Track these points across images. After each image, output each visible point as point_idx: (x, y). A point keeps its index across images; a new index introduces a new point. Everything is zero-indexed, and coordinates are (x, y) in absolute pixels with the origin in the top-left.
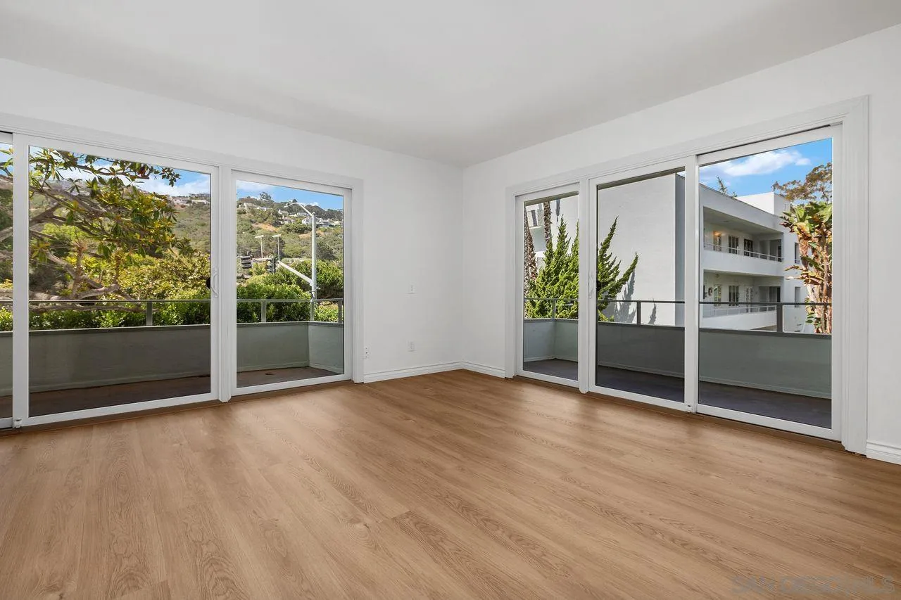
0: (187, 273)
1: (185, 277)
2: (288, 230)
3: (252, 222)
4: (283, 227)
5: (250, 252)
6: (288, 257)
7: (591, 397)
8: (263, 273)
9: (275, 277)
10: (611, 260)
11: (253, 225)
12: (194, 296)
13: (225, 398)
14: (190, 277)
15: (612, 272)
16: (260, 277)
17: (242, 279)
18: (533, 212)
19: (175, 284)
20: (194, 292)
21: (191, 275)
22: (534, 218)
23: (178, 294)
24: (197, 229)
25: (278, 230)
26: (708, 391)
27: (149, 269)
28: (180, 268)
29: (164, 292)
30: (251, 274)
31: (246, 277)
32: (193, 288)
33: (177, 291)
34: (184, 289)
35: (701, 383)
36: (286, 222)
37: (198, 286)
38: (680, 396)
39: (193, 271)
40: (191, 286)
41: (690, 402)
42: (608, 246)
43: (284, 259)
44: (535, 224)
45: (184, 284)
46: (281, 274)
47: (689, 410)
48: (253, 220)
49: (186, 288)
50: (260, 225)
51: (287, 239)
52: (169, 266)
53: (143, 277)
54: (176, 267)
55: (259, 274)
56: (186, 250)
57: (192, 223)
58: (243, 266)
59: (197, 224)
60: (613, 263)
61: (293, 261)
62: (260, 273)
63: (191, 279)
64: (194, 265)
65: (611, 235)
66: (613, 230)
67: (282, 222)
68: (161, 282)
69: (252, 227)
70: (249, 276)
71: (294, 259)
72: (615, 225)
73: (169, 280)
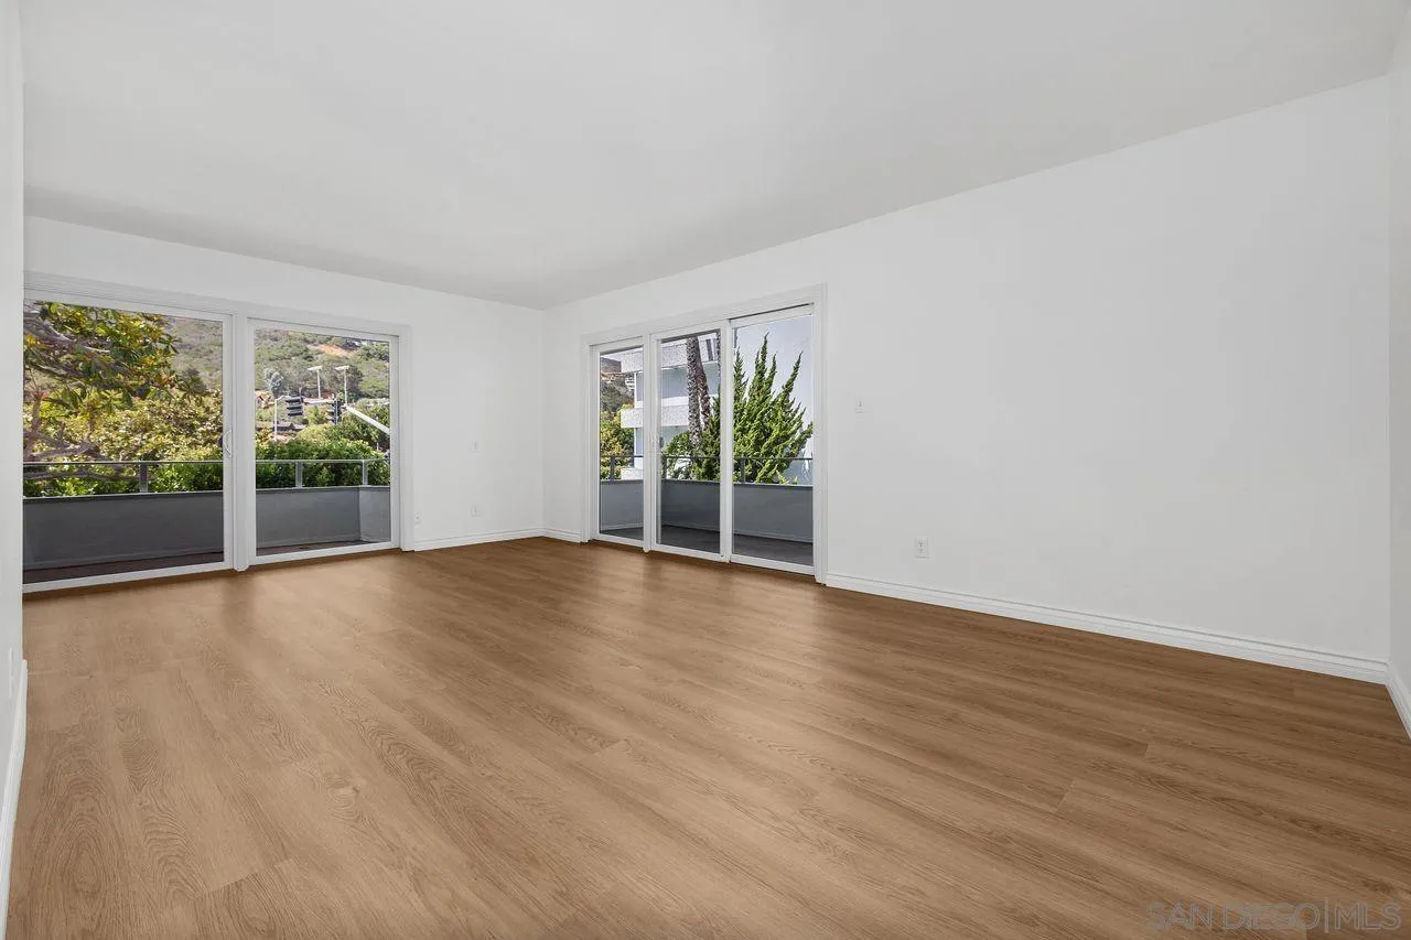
0: (196, 422)
1: (192, 427)
2: (368, 355)
3: (306, 341)
4: (360, 351)
5: (305, 389)
6: (368, 396)
7: (654, 556)
8: (327, 420)
9: (344, 428)
10: (794, 407)
11: (309, 346)
12: (206, 457)
13: (241, 568)
14: (201, 429)
15: (795, 422)
16: (320, 427)
17: (290, 431)
18: (708, 341)
19: (174, 440)
20: (208, 451)
21: (202, 426)
22: (709, 349)
23: (180, 454)
24: (211, 352)
25: (351, 355)
26: (742, 541)
27: (128, 416)
28: (183, 413)
29: (155, 451)
30: (305, 422)
31: (297, 427)
32: (205, 445)
33: (177, 449)
34: (189, 446)
35: (736, 536)
36: (364, 343)
37: (214, 442)
38: (716, 548)
39: (207, 419)
40: (202, 442)
41: (726, 553)
42: (791, 390)
43: (362, 401)
44: (711, 358)
45: (190, 440)
46: (352, 423)
47: (723, 559)
48: (309, 339)
49: (193, 445)
50: (322, 348)
51: (364, 369)
52: (164, 411)
53: (116, 429)
54: (176, 413)
55: (318, 423)
56: (193, 386)
57: (203, 342)
58: (289, 412)
59: (212, 344)
60: (796, 411)
61: (376, 403)
62: (320, 421)
63: (202, 432)
64: (207, 409)
65: (794, 376)
66: (796, 369)
67: (357, 343)
68: (149, 437)
69: (307, 350)
70: (303, 427)
71: (378, 400)
72: (798, 362)
73: (163, 433)
